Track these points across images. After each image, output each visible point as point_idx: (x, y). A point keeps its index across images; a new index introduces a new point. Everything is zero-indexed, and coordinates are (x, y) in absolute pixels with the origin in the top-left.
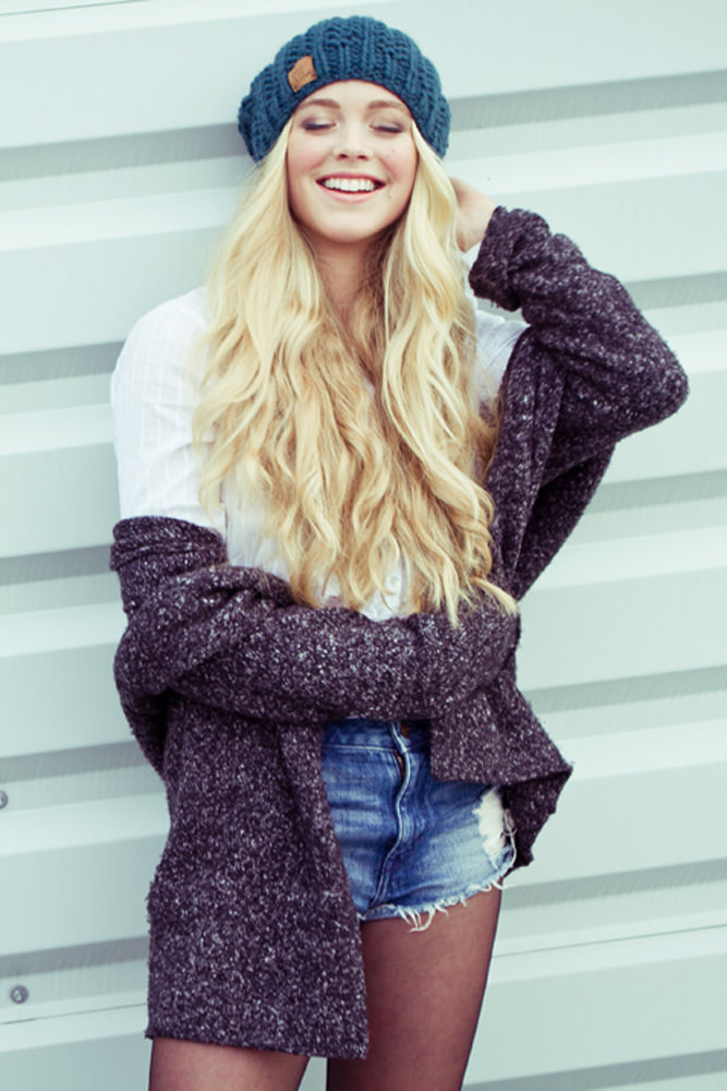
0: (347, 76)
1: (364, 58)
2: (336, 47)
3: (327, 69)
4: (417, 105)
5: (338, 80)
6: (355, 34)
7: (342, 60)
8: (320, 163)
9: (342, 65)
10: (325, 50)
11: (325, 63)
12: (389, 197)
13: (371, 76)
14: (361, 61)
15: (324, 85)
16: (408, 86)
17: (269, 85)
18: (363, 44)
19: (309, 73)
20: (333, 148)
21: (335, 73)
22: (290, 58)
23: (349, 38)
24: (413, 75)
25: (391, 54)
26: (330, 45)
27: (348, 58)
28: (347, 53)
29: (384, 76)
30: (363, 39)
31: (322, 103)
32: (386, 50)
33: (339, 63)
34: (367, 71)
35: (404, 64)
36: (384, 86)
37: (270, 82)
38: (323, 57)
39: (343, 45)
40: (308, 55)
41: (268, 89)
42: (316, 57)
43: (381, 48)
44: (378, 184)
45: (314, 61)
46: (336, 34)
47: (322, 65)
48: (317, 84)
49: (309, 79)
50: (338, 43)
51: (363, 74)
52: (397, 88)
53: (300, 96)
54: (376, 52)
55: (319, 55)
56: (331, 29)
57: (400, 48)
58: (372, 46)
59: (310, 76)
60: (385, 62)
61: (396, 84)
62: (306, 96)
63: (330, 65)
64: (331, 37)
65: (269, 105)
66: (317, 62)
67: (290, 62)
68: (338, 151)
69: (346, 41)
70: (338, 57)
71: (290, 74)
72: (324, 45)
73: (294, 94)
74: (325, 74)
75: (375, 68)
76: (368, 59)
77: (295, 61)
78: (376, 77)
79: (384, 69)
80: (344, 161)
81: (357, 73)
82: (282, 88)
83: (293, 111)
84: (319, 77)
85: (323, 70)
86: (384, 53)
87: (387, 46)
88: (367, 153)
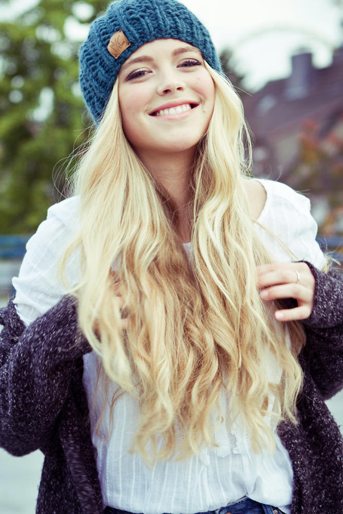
0: (153, 38)
1: (161, 22)
2: (138, 19)
3: (137, 36)
4: (205, 48)
5: (148, 42)
6: (147, 7)
7: (146, 27)
8: (150, 101)
9: (147, 31)
10: (130, 24)
11: (135, 32)
12: (204, 112)
13: (169, 34)
14: (159, 25)
15: (138, 47)
16: (196, 36)
17: (91, 61)
18: (157, 13)
19: (124, 42)
20: (156, 88)
21: (143, 38)
22: (103, 37)
23: (145, 11)
24: (197, 28)
25: (177, 16)
26: (133, 19)
27: (150, 25)
28: (148, 21)
29: (178, 32)
30: (154, 9)
31: (139, 60)
32: (173, 13)
33: (144, 29)
34: (166, 31)
35: (188, 21)
36: (179, 39)
37: (91, 59)
38: (132, 29)
39: (143, 17)
40: (118, 30)
41: (91, 64)
42: (125, 30)
43: (170, 13)
44: (193, 105)
45: (124, 33)
46: (133, 10)
47: (132, 34)
48: (132, 49)
49: (125, 47)
50: (138, 16)
51: (164, 34)
52: (189, 39)
53: (121, 60)
54: (168, 17)
55: (127, 28)
56: (128, 9)
57: (181, 11)
58: (164, 12)
59: (125, 44)
60: (176, 22)
61: (188, 36)
62: (126, 59)
63: (139, 33)
64: (131, 13)
65: (97, 74)
66: (128, 33)
67: (105, 40)
68: (161, 89)
69: (143, 14)
70: (142, 25)
71: (109, 47)
72: (128, 21)
73: (116, 60)
74: (136, 40)
75: (171, 28)
76: (164, 22)
77: (109, 37)
78: (173, 34)
79: (177, 27)
80: (168, 94)
81: (160, 34)
82: (104, 58)
83: (118, 73)
84: (132, 43)
85: (134, 37)
86: (172, 16)
87: (173, 11)
88: (182, 85)
